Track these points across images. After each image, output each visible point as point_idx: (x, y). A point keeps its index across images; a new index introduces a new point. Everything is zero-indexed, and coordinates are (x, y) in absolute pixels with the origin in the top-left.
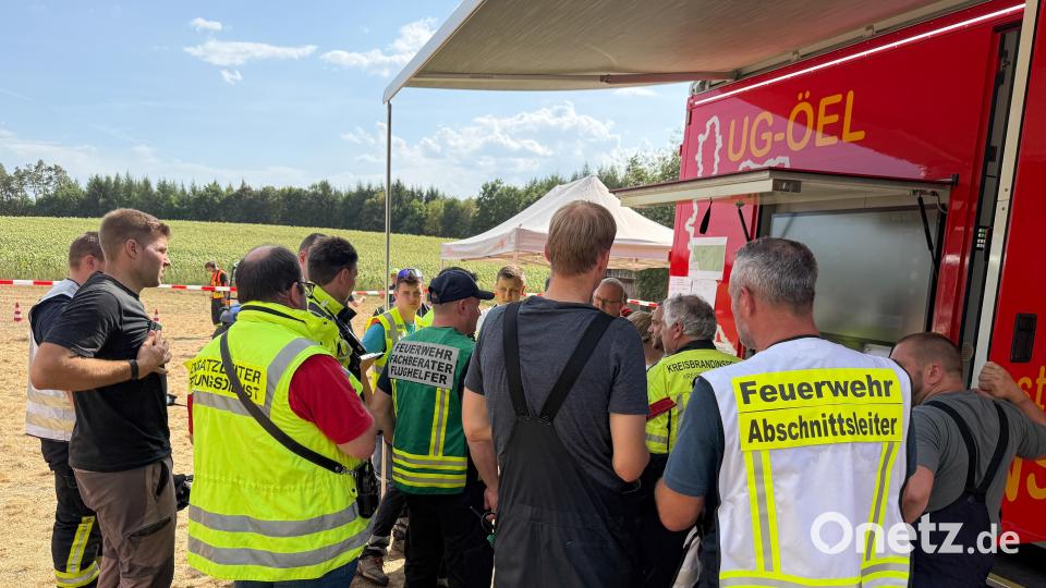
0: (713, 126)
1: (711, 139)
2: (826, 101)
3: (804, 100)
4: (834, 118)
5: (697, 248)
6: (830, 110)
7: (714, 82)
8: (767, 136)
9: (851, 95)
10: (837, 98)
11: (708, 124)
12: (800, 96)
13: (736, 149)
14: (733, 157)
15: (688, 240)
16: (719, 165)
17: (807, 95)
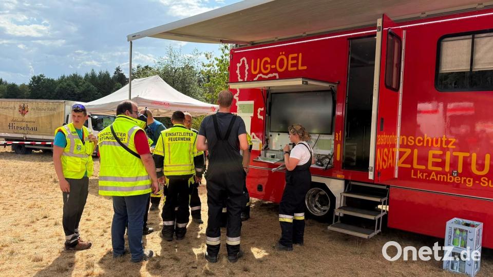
0: (243, 61)
1: (243, 66)
2: (291, 56)
3: (282, 55)
4: (295, 62)
5: (240, 105)
6: (293, 59)
7: (241, 45)
8: (268, 66)
9: (300, 54)
10: (295, 55)
11: (241, 60)
12: (281, 53)
13: (255, 69)
14: (253, 72)
15: (236, 102)
16: (248, 75)
17: (284, 53)
